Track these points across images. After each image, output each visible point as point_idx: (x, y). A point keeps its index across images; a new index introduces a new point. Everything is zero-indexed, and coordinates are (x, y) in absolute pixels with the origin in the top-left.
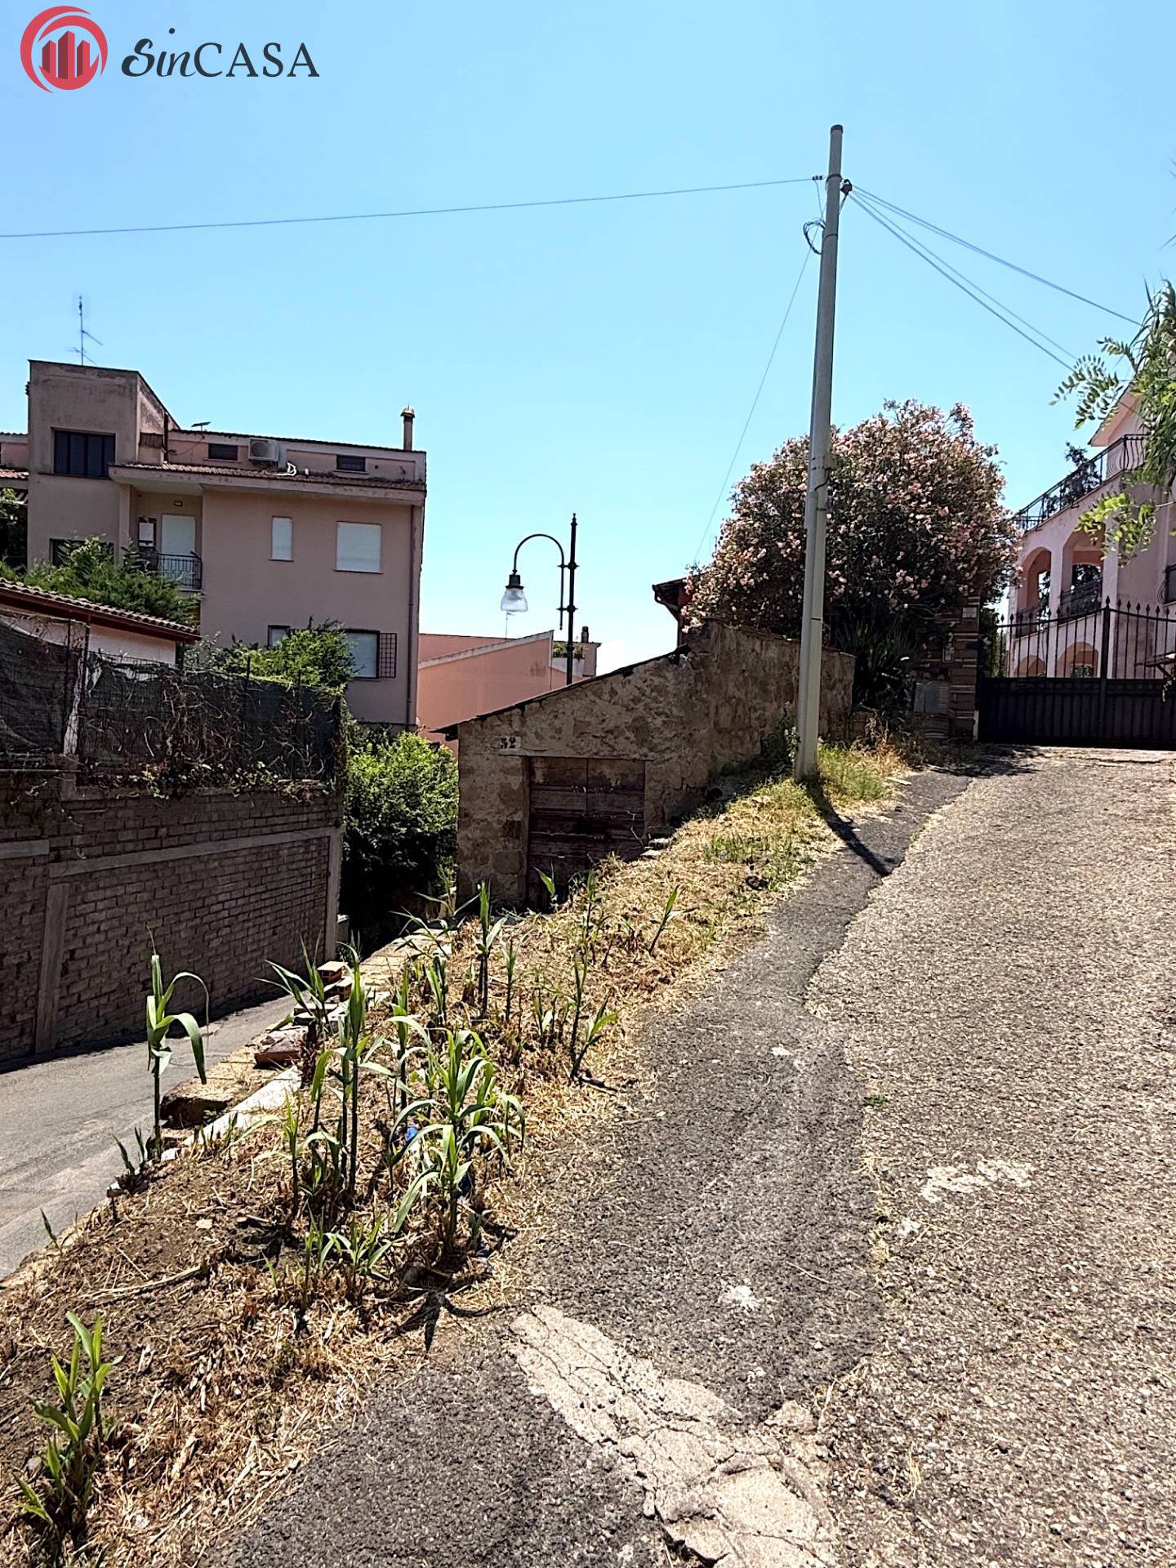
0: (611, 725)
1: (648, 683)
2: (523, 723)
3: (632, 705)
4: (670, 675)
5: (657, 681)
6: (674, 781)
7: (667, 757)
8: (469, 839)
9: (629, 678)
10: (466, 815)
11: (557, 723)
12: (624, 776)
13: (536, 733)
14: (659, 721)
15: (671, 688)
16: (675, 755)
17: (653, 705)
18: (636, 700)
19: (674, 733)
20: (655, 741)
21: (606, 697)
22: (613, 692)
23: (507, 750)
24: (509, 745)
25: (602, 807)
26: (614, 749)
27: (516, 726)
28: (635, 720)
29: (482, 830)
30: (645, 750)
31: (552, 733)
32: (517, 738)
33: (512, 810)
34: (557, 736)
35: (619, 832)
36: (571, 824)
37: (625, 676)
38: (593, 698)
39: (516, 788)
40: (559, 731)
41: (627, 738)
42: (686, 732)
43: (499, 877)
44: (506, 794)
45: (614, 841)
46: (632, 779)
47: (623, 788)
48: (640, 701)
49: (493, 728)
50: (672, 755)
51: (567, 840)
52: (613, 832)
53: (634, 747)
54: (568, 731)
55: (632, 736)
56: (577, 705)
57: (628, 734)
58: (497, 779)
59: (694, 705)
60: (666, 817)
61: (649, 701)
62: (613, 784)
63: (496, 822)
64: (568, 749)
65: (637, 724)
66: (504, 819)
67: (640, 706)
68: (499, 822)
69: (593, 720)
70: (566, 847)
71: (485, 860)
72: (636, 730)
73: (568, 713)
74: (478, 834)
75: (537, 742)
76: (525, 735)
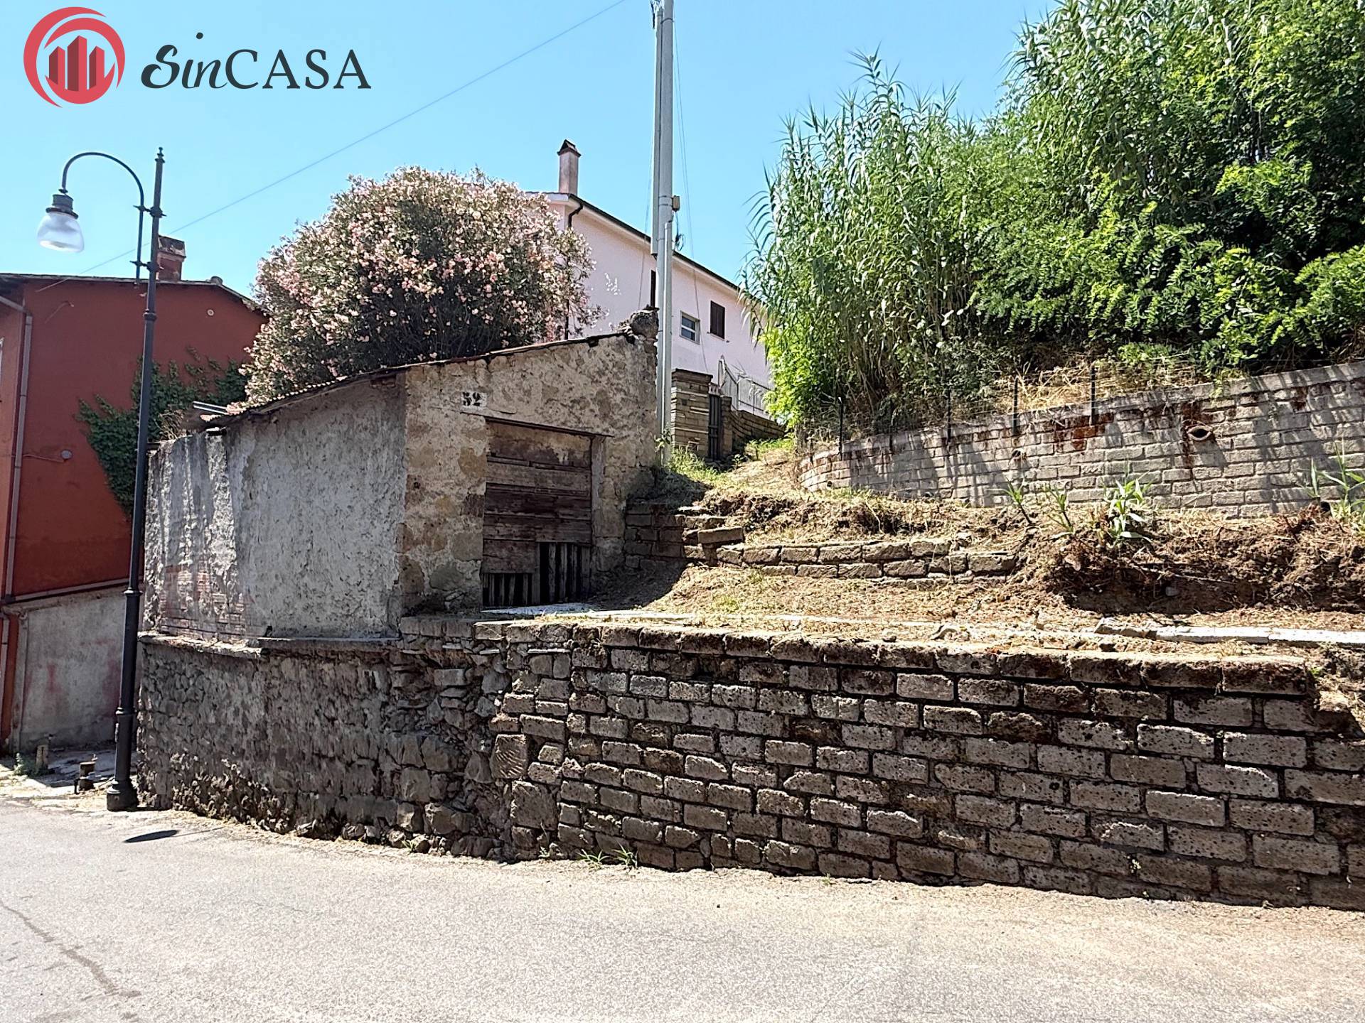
0: (578, 396)
1: (610, 357)
2: (489, 378)
3: (597, 377)
4: (628, 354)
5: (618, 357)
6: (630, 459)
7: (625, 433)
8: (420, 517)
9: (595, 348)
10: (417, 486)
11: (525, 384)
12: (571, 452)
13: (503, 391)
14: (619, 396)
15: (628, 367)
16: (632, 433)
17: (615, 381)
18: (601, 373)
19: (631, 411)
20: (616, 418)
21: (573, 364)
22: (580, 361)
23: (471, 408)
24: (473, 401)
25: (550, 484)
26: (580, 421)
27: (481, 381)
28: (598, 393)
29: (438, 505)
30: (606, 425)
31: (521, 394)
32: (483, 395)
33: (474, 481)
34: (526, 398)
35: (567, 511)
36: (519, 502)
37: (591, 346)
38: (561, 362)
39: (480, 454)
40: (528, 393)
41: (592, 411)
42: (641, 411)
43: (459, 563)
44: (467, 460)
45: (562, 520)
46: (579, 456)
47: (572, 466)
48: (604, 374)
49: (452, 377)
50: (630, 432)
51: (515, 520)
52: (562, 511)
53: (598, 421)
54: (537, 396)
55: (597, 409)
56: (547, 367)
57: (592, 406)
58: (459, 441)
59: (646, 387)
60: (623, 495)
61: (610, 375)
62: (561, 460)
63: (456, 495)
64: (537, 416)
65: (600, 398)
66: (465, 492)
67: (604, 379)
68: (459, 496)
69: (562, 388)
70: (516, 529)
71: (440, 545)
72: (601, 403)
73: (537, 375)
74: (431, 511)
75: (505, 403)
76: (491, 392)
